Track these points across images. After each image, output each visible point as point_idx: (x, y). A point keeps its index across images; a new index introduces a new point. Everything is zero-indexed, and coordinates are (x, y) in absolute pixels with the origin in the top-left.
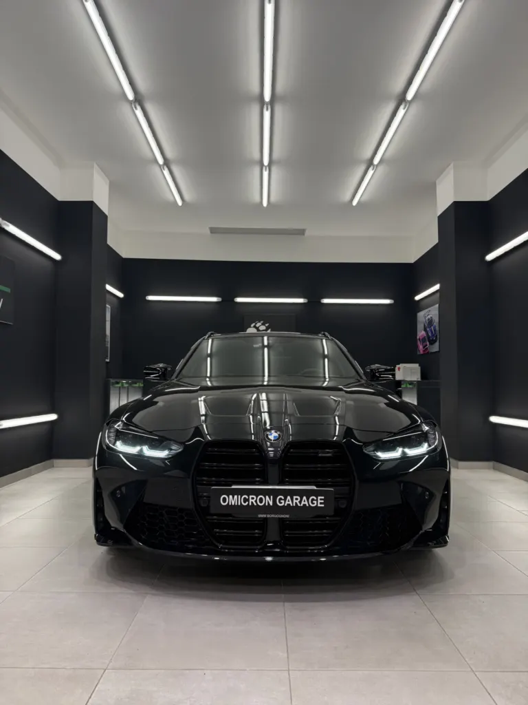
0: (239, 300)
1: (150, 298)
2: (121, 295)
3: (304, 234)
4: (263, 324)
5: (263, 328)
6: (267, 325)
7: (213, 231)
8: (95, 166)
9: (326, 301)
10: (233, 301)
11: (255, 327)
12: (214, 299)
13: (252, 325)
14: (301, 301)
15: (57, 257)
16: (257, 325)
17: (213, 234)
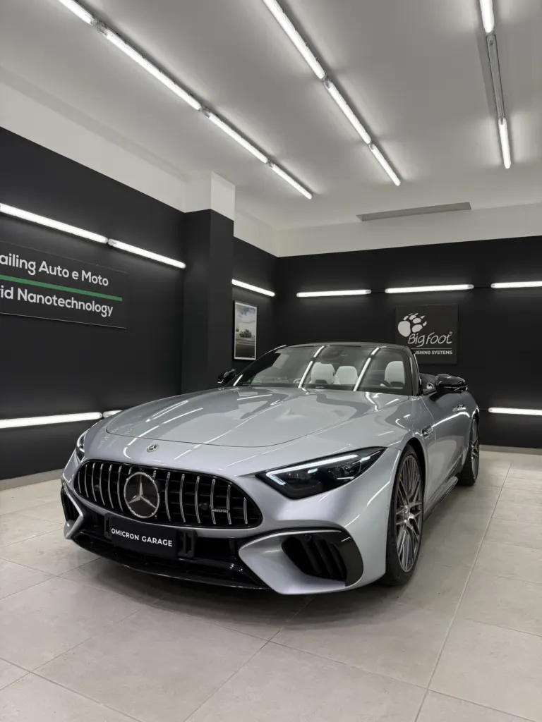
0: (390, 291)
1: (301, 295)
2: (272, 294)
3: (470, 208)
4: (418, 317)
5: (418, 320)
6: (422, 317)
7: (365, 218)
8: (213, 173)
9: (497, 286)
10: (384, 292)
11: (408, 320)
12: (363, 292)
13: (405, 318)
14: (465, 287)
15: (181, 265)
16: (411, 318)
17: (365, 223)
